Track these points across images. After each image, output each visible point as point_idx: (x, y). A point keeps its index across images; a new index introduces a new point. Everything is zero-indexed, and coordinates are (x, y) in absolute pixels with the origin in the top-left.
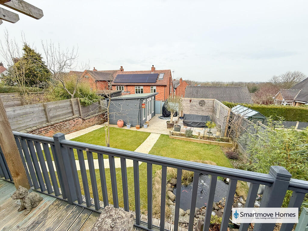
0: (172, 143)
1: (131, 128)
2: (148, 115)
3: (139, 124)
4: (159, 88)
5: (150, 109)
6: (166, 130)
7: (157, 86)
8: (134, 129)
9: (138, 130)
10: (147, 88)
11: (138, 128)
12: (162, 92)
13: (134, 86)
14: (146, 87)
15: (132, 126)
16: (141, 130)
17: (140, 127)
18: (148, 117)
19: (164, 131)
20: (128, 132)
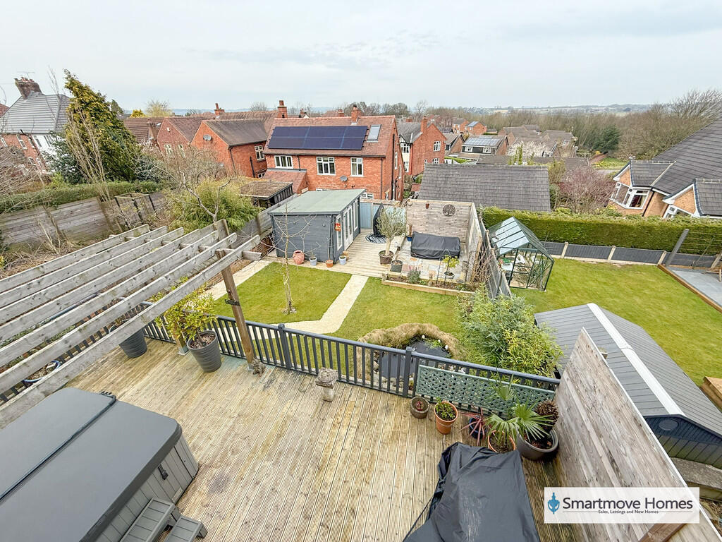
0: (385, 294)
1: (317, 264)
2: (347, 236)
3: (332, 257)
4: (369, 162)
5: (350, 227)
6: (377, 269)
7: (365, 157)
8: (323, 267)
9: (330, 269)
10: (344, 162)
11: (329, 266)
12: (375, 170)
13: (315, 156)
14: (341, 159)
15: (319, 261)
16: (335, 269)
17: (334, 263)
18: (346, 241)
19: (373, 271)
20: (315, 274)
